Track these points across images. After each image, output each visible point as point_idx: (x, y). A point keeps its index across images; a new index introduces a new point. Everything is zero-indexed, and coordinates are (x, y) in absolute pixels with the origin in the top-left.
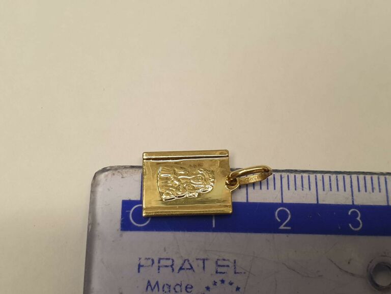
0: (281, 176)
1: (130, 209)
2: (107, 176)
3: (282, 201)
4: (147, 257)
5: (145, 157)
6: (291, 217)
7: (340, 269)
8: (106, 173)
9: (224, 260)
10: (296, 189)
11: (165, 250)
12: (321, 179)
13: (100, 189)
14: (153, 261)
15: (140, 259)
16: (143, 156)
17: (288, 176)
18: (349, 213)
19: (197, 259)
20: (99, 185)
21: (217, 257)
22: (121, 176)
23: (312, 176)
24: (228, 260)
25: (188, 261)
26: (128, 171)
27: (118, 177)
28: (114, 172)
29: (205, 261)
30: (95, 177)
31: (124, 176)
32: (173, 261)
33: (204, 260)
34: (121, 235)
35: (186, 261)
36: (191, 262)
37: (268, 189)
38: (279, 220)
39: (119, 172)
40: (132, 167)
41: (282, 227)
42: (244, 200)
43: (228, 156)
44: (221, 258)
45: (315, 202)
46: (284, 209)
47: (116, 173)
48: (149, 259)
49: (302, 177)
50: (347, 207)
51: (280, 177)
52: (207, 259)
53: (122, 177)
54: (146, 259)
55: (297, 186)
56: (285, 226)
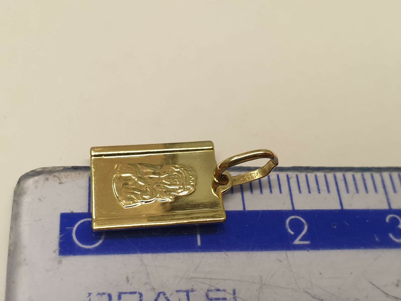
0: (287, 176)
1: (73, 226)
2: (37, 182)
3: (293, 207)
4: (101, 292)
5: (93, 154)
6: (308, 228)
7: (386, 294)
8: (36, 178)
9: (218, 290)
10: (310, 192)
11: (128, 280)
12: (342, 178)
13: (26, 200)
14: (110, 296)
15: (90, 294)
16: (91, 152)
17: (297, 176)
18: (387, 220)
19: (177, 291)
20: (25, 193)
21: (206, 287)
22: (58, 181)
23: (330, 176)
24: (224, 290)
25: (165, 294)
26: (68, 175)
27: (53, 182)
28: (47, 176)
29: (190, 293)
30: (19, 182)
31: (63, 181)
32: (141, 295)
33: (187, 292)
34: (60, 262)
35: (161, 295)
36: (168, 295)
37: (271, 192)
38: (292, 233)
39: (54, 176)
40: (75, 168)
41: (297, 242)
42: (240, 208)
43: (212, 149)
44: (213, 288)
45: (338, 207)
46: (297, 217)
47: (50, 177)
48: (104, 294)
49: (316, 176)
50: (383, 213)
51: (285, 178)
52: (192, 291)
53: (60, 183)
54: (99, 294)
55: (311, 187)
56: (301, 240)
